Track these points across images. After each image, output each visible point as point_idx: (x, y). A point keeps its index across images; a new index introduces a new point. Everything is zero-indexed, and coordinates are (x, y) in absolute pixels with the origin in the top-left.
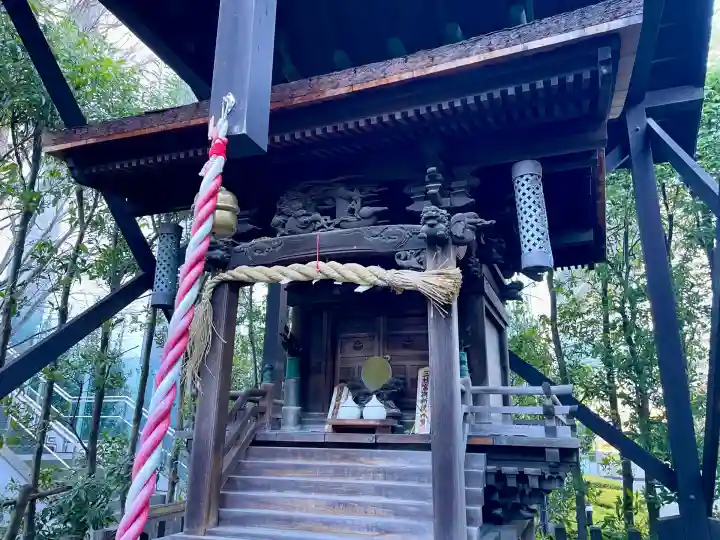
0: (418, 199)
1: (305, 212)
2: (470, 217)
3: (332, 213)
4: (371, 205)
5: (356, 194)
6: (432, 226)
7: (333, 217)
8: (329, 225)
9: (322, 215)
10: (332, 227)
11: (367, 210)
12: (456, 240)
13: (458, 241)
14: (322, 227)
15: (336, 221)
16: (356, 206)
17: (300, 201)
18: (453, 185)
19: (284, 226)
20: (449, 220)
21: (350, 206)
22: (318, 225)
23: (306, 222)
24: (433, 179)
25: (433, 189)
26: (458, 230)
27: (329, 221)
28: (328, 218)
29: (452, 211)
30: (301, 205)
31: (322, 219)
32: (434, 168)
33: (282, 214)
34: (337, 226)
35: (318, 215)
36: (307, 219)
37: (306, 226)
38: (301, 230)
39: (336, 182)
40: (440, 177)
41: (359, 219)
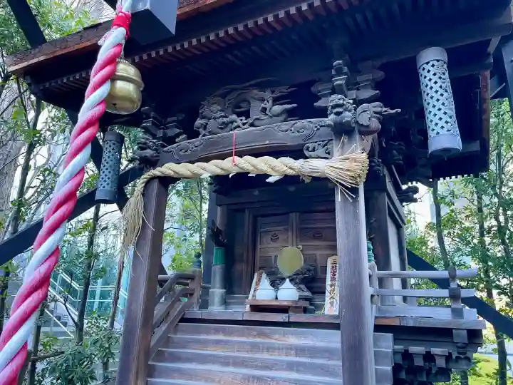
0: (325, 96)
1: (223, 114)
2: (376, 106)
3: (247, 114)
4: (282, 104)
5: (268, 95)
6: (338, 114)
7: (248, 116)
8: (244, 124)
9: (238, 117)
10: (246, 126)
11: (278, 108)
12: (363, 129)
13: (365, 131)
14: (239, 127)
15: (250, 121)
16: (268, 105)
17: (219, 105)
18: (359, 79)
19: (205, 128)
20: (355, 110)
21: (263, 105)
22: (235, 124)
23: (224, 123)
24: (339, 72)
25: (339, 81)
26: (364, 119)
27: (244, 121)
28: (244, 118)
29: (358, 102)
30: (220, 108)
31: (238, 120)
32: (341, 61)
33: (204, 118)
34: (252, 125)
35: (234, 117)
36: (225, 120)
37: (224, 126)
38: (220, 131)
39: (250, 86)
40: (346, 69)
41: (271, 117)
